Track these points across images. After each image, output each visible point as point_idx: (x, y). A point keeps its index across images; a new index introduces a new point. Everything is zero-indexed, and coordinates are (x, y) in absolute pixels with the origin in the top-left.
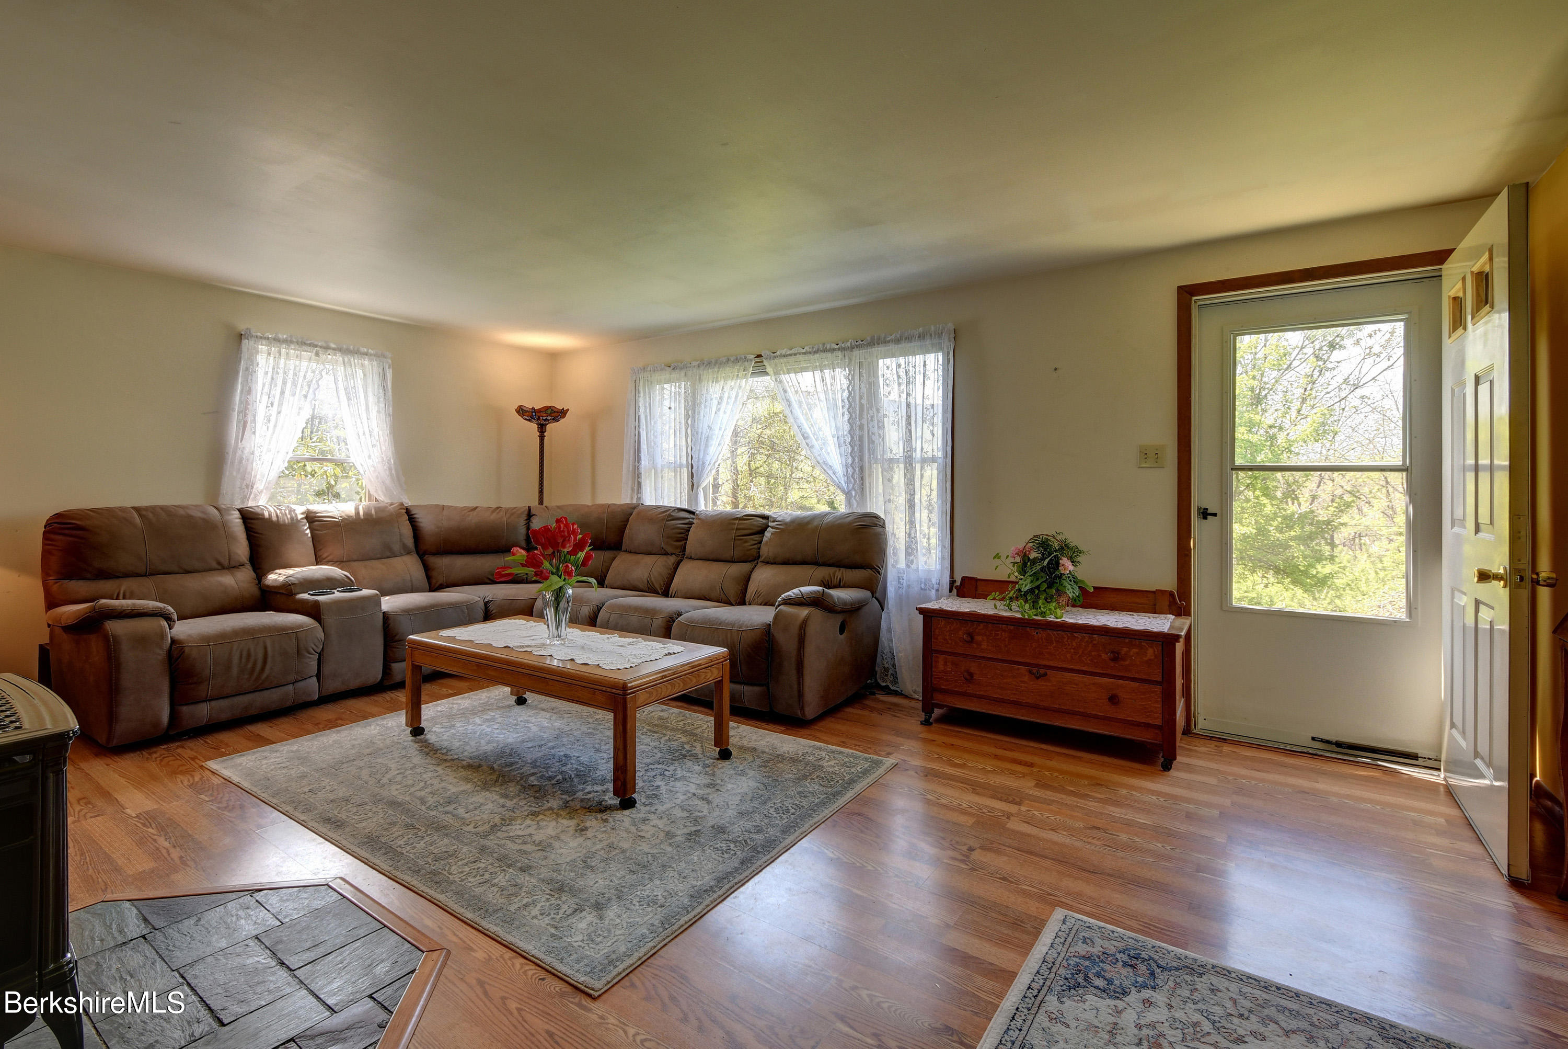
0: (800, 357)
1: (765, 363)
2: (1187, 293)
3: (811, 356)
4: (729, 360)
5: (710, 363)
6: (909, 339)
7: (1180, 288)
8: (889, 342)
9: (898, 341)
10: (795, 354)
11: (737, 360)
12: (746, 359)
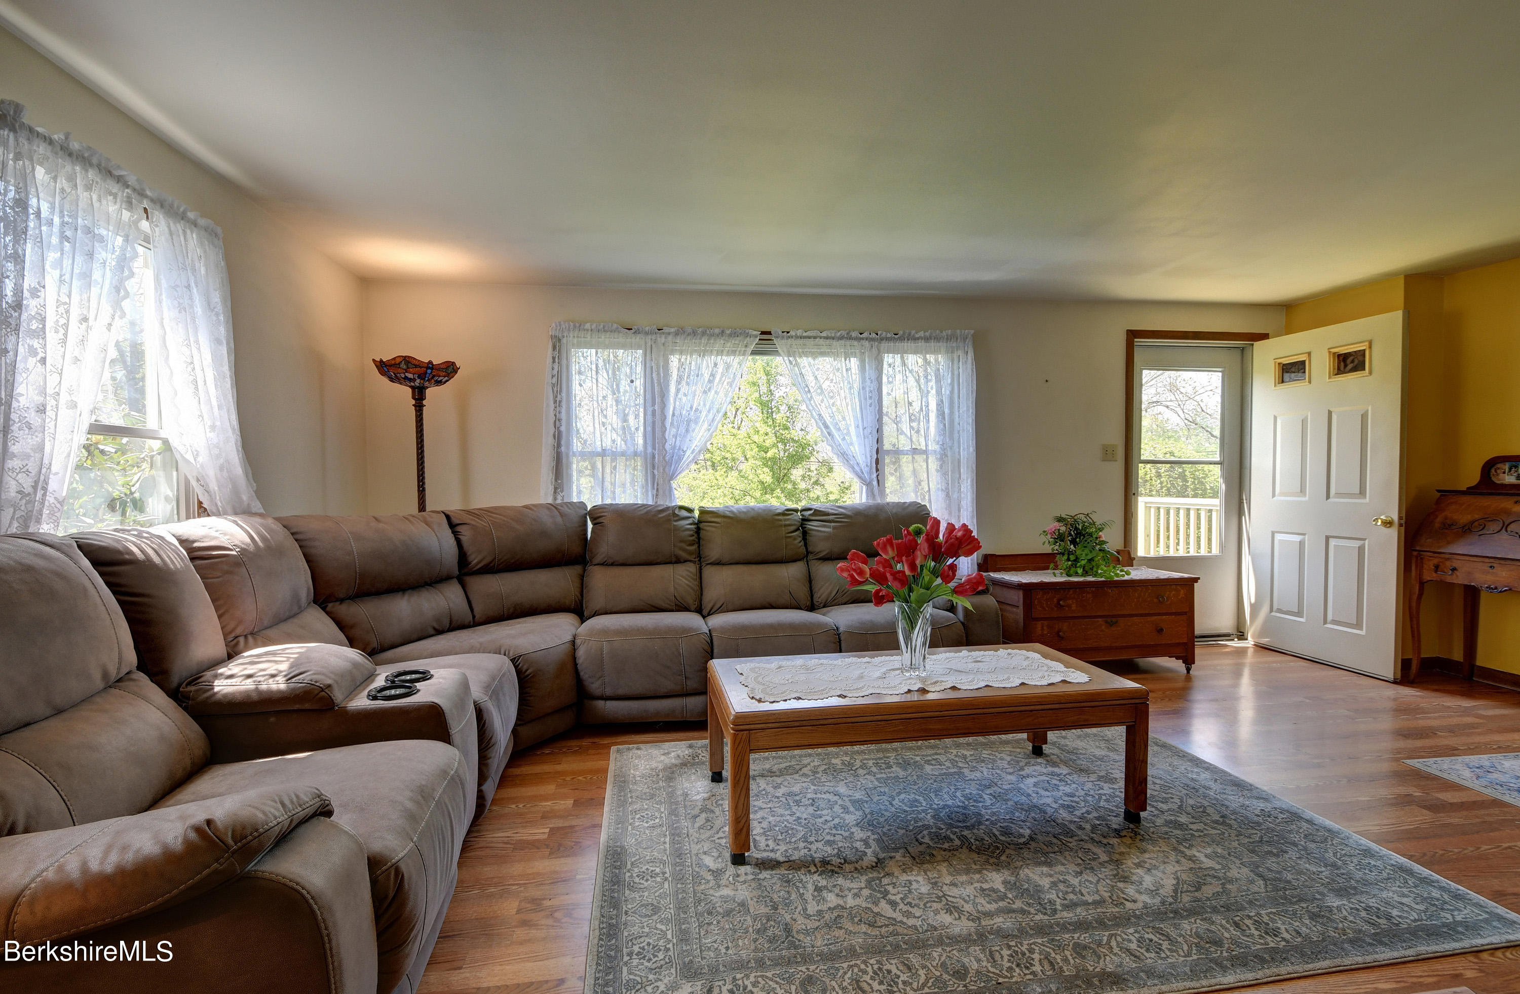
0: (821, 341)
1: (775, 342)
2: (1133, 335)
3: (834, 343)
4: (723, 332)
5: (694, 333)
6: (938, 339)
7: (1127, 330)
8: (918, 339)
9: (927, 339)
10: (815, 338)
11: (734, 335)
12: (747, 335)
